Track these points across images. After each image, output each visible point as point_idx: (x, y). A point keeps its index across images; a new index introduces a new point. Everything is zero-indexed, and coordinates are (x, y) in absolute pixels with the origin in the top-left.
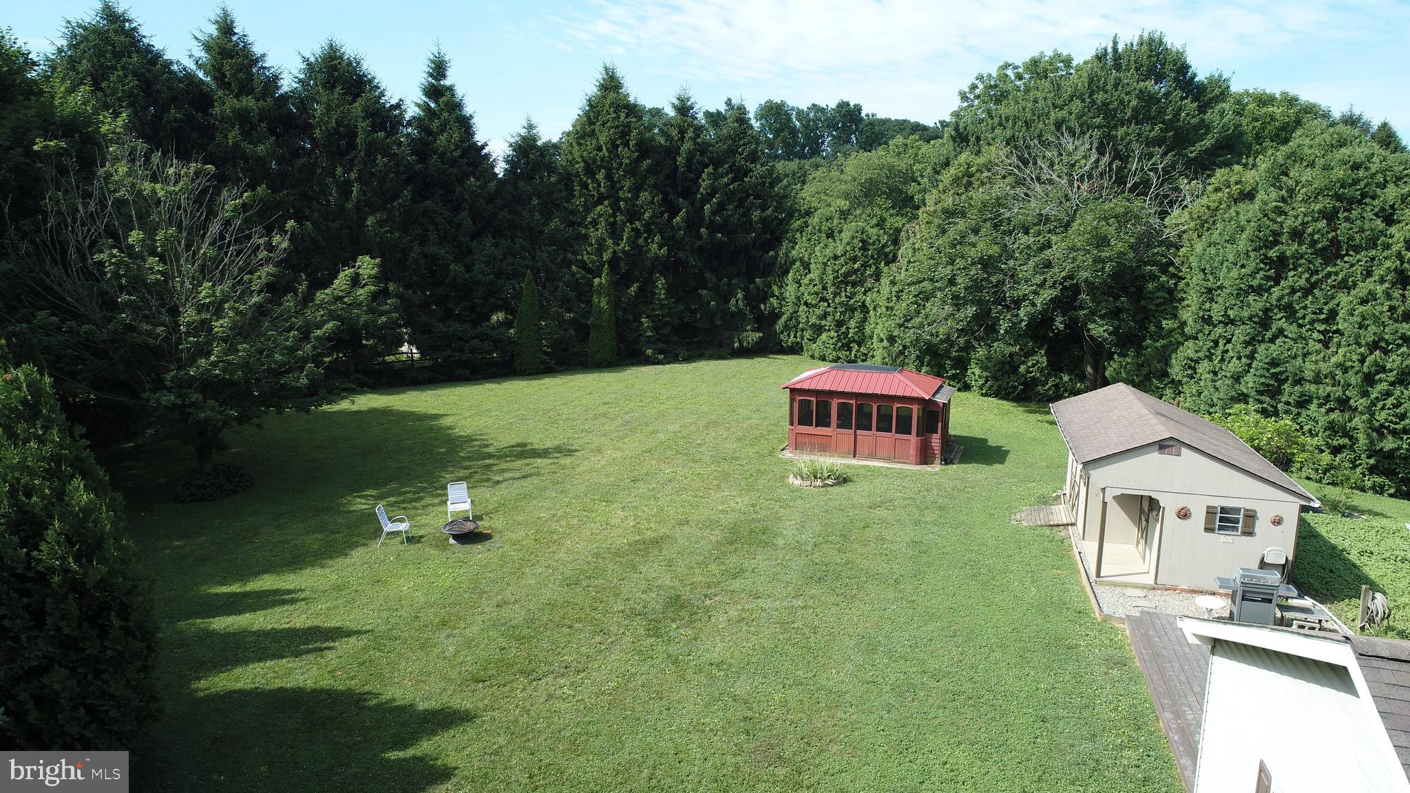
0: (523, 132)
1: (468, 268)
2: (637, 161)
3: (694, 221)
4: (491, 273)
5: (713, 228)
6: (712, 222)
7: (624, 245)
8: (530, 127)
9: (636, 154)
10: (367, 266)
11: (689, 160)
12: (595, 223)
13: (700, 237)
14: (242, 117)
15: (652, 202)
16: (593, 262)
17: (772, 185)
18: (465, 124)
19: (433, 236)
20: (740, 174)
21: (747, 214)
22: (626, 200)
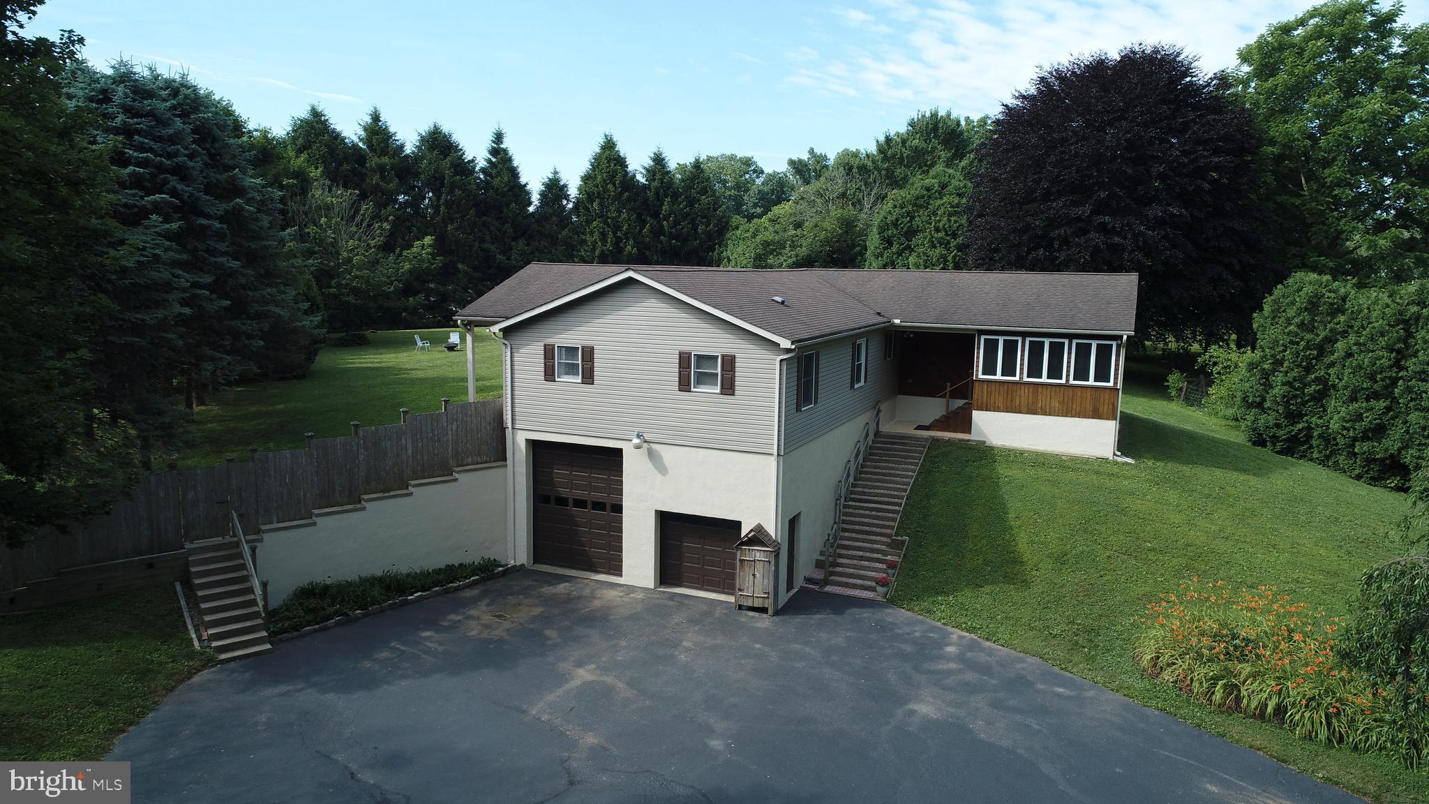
0: (551, 176)
1: (509, 258)
2: (621, 193)
3: (658, 232)
4: (522, 261)
5: (671, 237)
6: (671, 233)
7: (609, 246)
8: (556, 173)
9: (620, 189)
11: (657, 194)
12: (592, 233)
13: (661, 242)
14: (381, 168)
15: (629, 219)
16: (588, 256)
17: (715, 210)
18: (514, 173)
19: (488, 238)
20: (691, 202)
21: (695, 229)
22: (613, 219)
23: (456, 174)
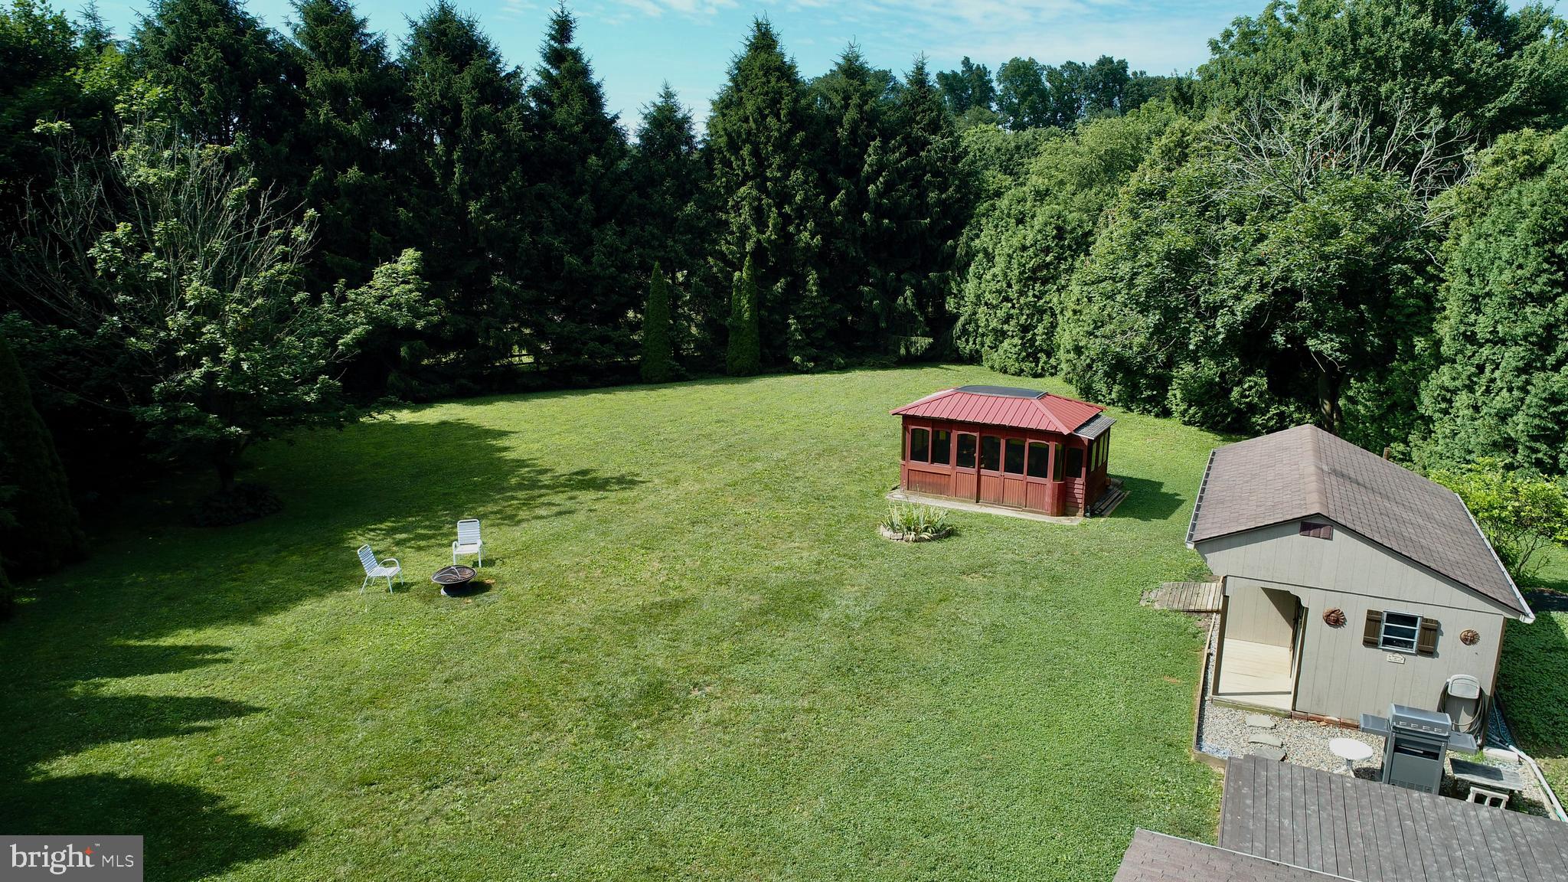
0: (659, 101)
1: (587, 260)
2: (791, 133)
3: (858, 202)
4: (612, 266)
5: (879, 212)
6: (879, 206)
7: (770, 234)
8: (668, 95)
9: (788, 125)
10: (408, 258)
11: (853, 131)
12: (737, 207)
13: (863, 223)
14: (336, 92)
15: (806, 182)
16: (732, 253)
17: (956, 160)
18: (592, 96)
19: (547, 223)
20: (915, 146)
21: (922, 195)
22: (775, 180)
23: (482, 101)
